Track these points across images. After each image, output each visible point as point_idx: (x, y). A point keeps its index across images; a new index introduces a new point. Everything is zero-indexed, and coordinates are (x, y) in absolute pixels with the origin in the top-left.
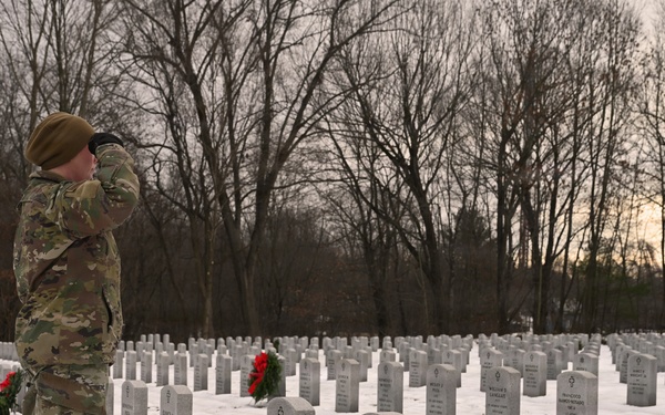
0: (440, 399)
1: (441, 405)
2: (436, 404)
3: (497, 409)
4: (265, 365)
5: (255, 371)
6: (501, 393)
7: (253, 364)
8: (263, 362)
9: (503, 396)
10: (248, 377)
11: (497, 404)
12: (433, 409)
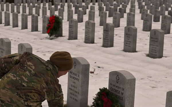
0: (130, 40)
1: (130, 43)
2: (128, 43)
3: (154, 46)
4: (54, 21)
5: (50, 23)
6: (156, 40)
7: (48, 20)
8: (53, 20)
9: (157, 41)
10: (46, 26)
11: (154, 44)
12: (127, 45)
